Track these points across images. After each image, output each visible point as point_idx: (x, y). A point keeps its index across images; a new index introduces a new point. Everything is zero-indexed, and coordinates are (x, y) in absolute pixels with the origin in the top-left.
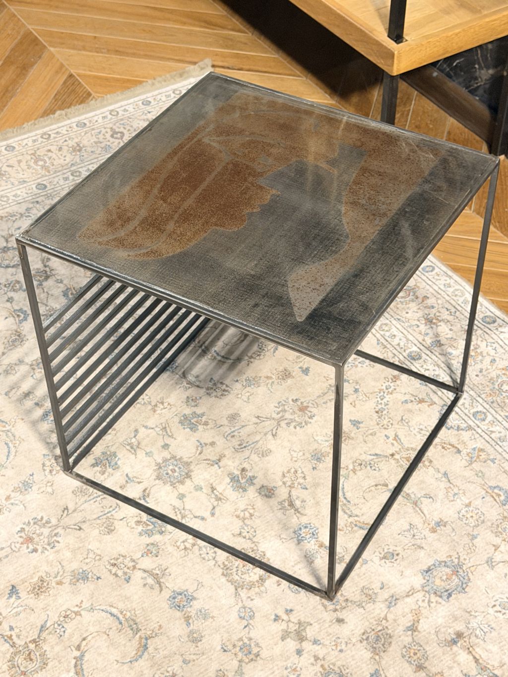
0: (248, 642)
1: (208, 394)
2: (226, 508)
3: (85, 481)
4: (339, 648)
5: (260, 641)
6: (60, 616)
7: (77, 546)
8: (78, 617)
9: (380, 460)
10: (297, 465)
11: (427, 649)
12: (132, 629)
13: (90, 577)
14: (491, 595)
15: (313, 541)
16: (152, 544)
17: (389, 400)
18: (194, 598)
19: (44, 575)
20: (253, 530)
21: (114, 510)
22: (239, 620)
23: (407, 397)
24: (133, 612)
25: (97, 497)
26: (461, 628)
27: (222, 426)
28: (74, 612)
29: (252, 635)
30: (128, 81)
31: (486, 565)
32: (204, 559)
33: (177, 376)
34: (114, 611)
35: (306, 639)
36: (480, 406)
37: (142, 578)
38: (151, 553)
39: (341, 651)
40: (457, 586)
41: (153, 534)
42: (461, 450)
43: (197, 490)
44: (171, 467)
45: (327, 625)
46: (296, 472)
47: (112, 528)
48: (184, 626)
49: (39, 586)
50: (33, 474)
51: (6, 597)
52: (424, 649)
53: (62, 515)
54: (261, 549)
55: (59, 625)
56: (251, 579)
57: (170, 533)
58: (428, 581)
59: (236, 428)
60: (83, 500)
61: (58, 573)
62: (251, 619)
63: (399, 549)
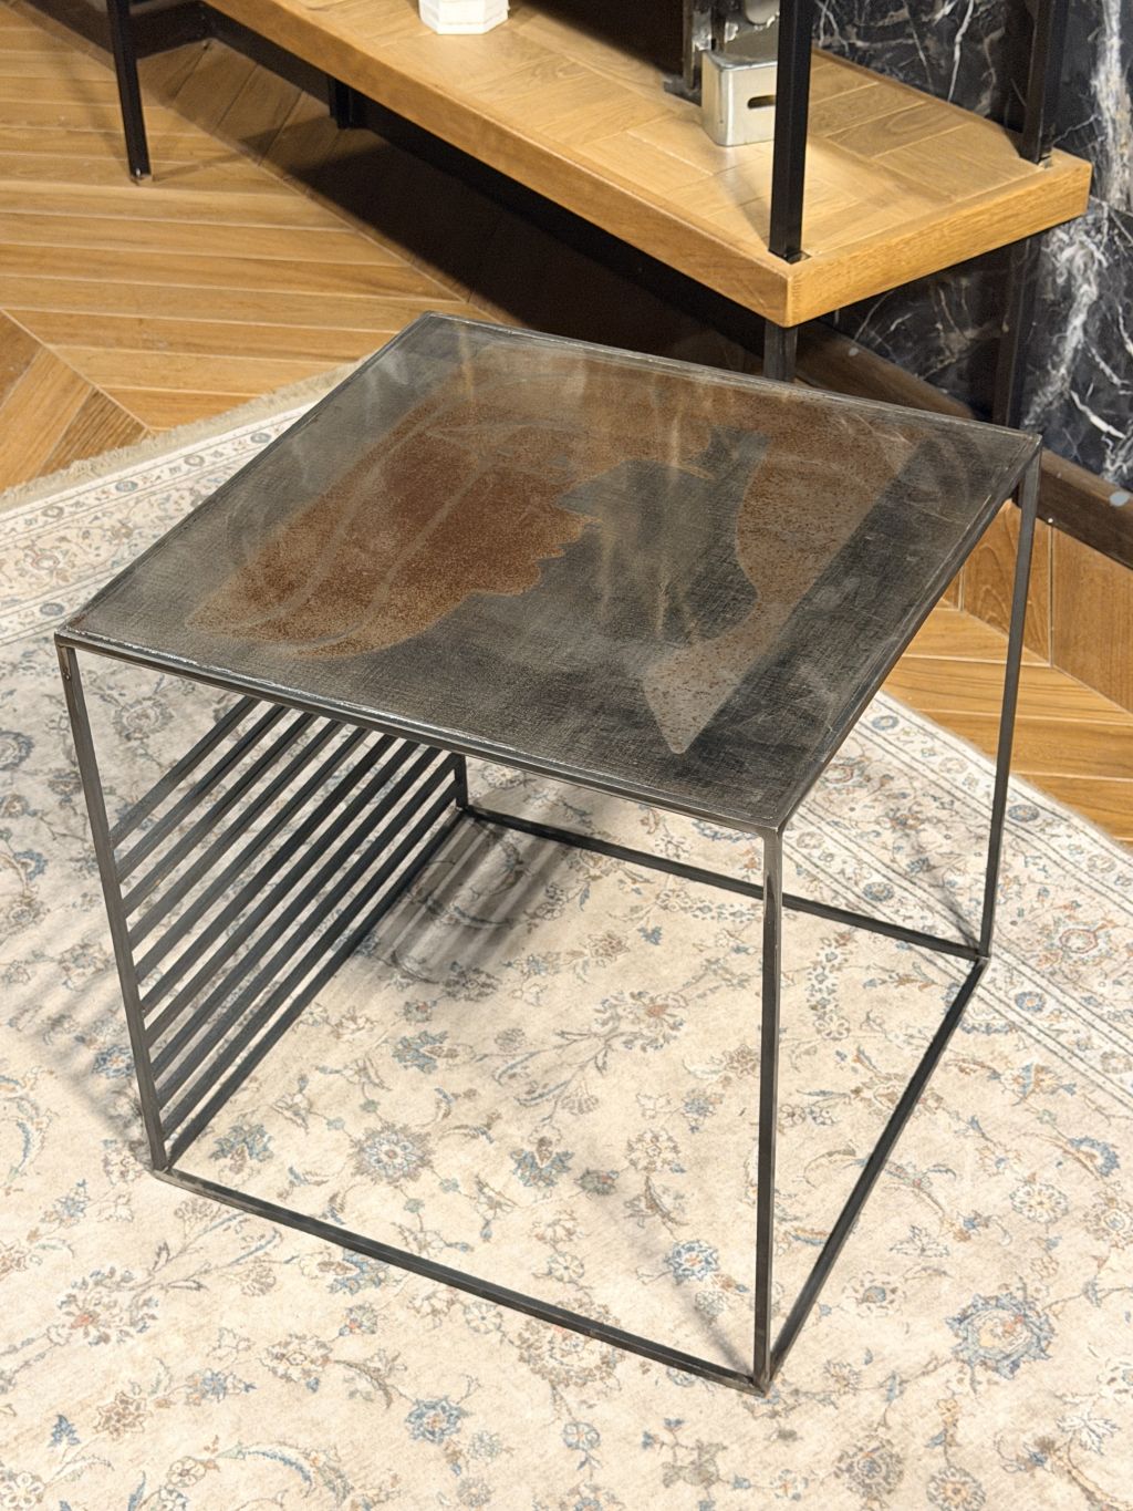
0: (592, 1496)
1: (449, 994)
2: (512, 1223)
3: (200, 1187)
4: (791, 1492)
5: (617, 1491)
6: (171, 1473)
7: (194, 1323)
8: (212, 1473)
9: (832, 1102)
10: (657, 1125)
11: (981, 1478)
12: (333, 1489)
13: (229, 1385)
14: (1103, 1359)
15: (709, 1277)
16: (360, 1307)
17: (835, 981)
18: (462, 1414)
19: (127, 1389)
20: (576, 1263)
21: (269, 1242)
22: (567, 1451)
23: (874, 974)
24: (332, 1452)
25: (229, 1220)
26: (1048, 1430)
27: (486, 1056)
28: (202, 1463)
29: (599, 1479)
30: (218, 398)
31: (1083, 1298)
32: (476, 1330)
33: (381, 963)
34: (291, 1454)
35: (719, 1479)
36: (1027, 982)
37: (345, 1381)
38: (359, 1327)
39: (796, 1497)
40: (1029, 1345)
41: (359, 1287)
42: (1000, 1071)
43: (446, 1190)
44: (385, 1147)
45: (760, 1447)
46: (656, 1138)
47: (270, 1280)
48: (448, 1472)
49: (118, 1414)
50: (84, 1183)
51: (48, 1442)
52: (974, 1481)
53: (156, 1263)
54: (597, 1301)
55: (171, 1492)
56: (584, 1364)
57: (397, 1281)
58: (965, 1339)
59: (518, 1059)
60: (200, 1226)
61: (159, 1382)
62: (592, 1447)
63: (895, 1280)
